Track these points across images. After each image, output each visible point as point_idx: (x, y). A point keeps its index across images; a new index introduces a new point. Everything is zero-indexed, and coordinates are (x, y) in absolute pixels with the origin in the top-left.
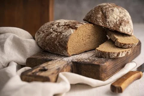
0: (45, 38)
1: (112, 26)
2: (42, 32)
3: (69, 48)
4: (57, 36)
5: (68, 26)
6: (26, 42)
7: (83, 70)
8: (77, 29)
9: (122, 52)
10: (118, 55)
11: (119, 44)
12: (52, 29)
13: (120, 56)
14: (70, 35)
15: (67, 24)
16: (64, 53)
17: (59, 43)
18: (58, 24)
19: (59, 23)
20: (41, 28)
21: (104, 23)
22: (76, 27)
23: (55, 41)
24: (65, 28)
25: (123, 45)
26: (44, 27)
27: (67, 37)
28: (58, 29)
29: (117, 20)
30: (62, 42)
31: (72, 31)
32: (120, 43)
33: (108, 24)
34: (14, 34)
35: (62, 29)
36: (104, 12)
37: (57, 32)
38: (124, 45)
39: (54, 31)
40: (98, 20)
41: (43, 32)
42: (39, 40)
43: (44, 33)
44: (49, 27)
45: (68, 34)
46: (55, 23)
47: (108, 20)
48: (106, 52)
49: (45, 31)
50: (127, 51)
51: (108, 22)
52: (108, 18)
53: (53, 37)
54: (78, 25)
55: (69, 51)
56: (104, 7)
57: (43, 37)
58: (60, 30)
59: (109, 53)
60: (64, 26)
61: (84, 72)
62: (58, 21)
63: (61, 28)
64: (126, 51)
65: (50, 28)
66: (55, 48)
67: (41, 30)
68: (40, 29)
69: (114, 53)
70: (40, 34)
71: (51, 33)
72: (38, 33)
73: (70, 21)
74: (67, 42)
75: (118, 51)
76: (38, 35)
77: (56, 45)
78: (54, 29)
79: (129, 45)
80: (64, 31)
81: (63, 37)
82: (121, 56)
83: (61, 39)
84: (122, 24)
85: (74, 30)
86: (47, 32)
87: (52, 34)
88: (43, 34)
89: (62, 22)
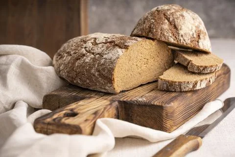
0: (74, 64)
1: (189, 42)
2: (66, 55)
3: (115, 80)
4: (94, 60)
5: (113, 44)
6: (41, 72)
7: (136, 115)
8: (128, 49)
9: (201, 81)
10: (194, 86)
11: (195, 68)
12: (83, 49)
13: (198, 87)
14: (118, 58)
15: (109, 40)
16: (107, 88)
17: (99, 71)
18: (95, 41)
19: (95, 39)
20: (63, 46)
21: (175, 37)
22: (125, 46)
23: (91, 68)
24: (107, 48)
25: (202, 69)
26: (68, 46)
27: (112, 62)
28: (96, 49)
29: (194, 31)
30: (104, 70)
31: (120, 52)
32: (198, 67)
33: (181, 38)
34: (23, 57)
35: (103, 49)
36: (171, 19)
37: (93, 54)
38: (204, 69)
39: (89, 52)
40: (166, 34)
41: (69, 54)
42: (61, 67)
43: (71, 55)
44: (79, 46)
45: (114, 58)
46: (87, 39)
47: (181, 32)
48: (175, 82)
49: (72, 53)
50: (208, 79)
51: (182, 36)
52: (181, 29)
53: (87, 62)
54: (129, 42)
55: (115, 85)
56: (169, 13)
57: (69, 63)
58: (99, 51)
59: (180, 84)
60: (105, 43)
61: (138, 118)
62: (93, 36)
63: (101, 47)
64: (206, 79)
65: (80, 48)
66: (91, 81)
67: (64, 51)
68: (62, 49)
69: (188, 82)
70: (62, 57)
71: (84, 55)
72: (59, 56)
73: (114, 36)
74: (113, 69)
75: (195, 80)
76: (60, 59)
77: (94, 75)
78: (87, 49)
79: (212, 69)
80: (106, 52)
81: (105, 62)
82: (200, 88)
83: (103, 64)
84: (201, 37)
85: (123, 50)
86: (75, 53)
87: (85, 57)
88: (69, 58)
89: (101, 37)
